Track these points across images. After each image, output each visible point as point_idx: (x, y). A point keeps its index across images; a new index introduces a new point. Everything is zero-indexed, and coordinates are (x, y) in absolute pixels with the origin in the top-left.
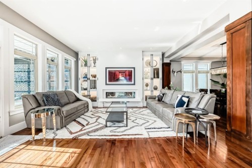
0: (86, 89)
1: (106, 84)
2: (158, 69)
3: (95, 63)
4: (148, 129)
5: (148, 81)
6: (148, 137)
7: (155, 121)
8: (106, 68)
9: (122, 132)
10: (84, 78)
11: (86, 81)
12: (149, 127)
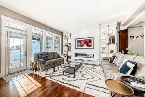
0: (66, 51)
1: (76, 49)
2: (114, 36)
3: (70, 37)
4: (89, 84)
5: (105, 46)
6: (82, 92)
7: (100, 79)
8: (76, 39)
9: (68, 81)
10: (65, 45)
11: (66, 47)
12: (90, 83)
